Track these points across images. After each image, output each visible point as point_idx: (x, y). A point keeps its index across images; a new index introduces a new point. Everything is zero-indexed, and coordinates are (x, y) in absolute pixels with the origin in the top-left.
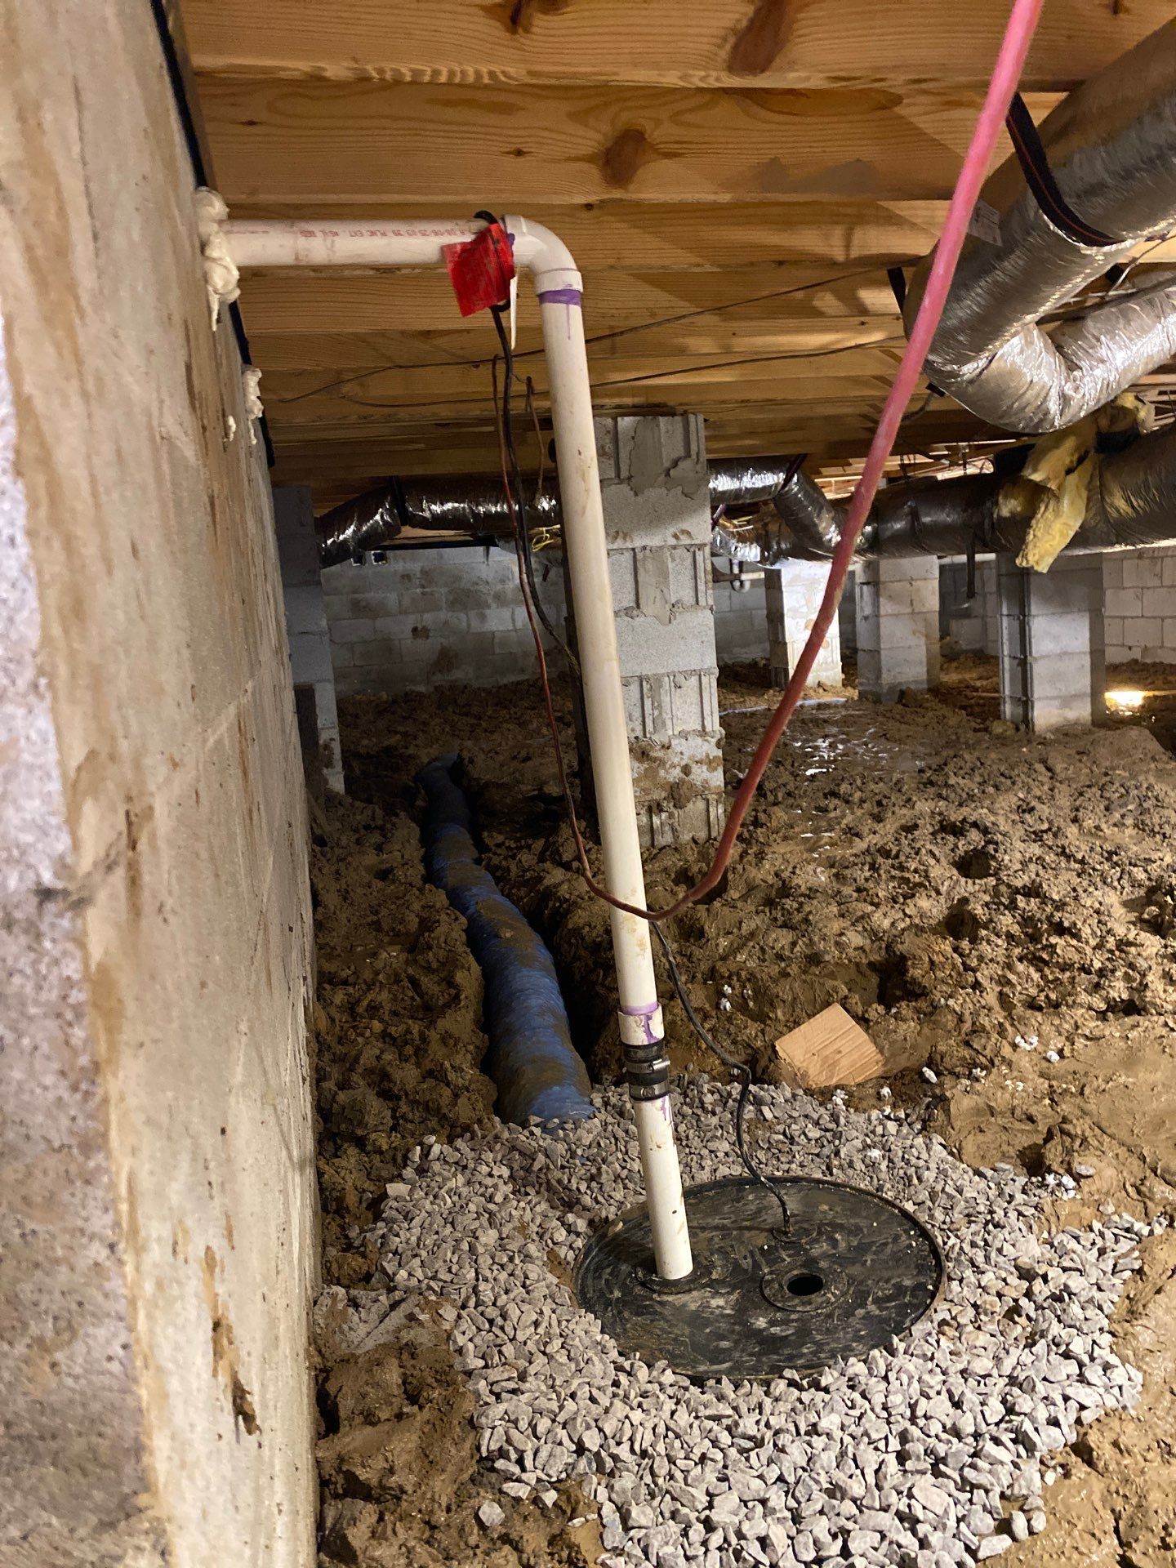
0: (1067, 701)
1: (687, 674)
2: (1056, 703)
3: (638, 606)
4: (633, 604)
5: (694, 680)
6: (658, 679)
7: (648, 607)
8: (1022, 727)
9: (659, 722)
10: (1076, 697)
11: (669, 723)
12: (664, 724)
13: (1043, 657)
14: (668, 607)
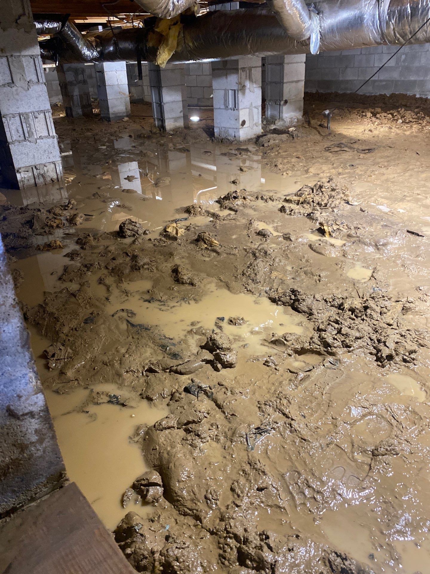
0: (176, 119)
1: (39, 112)
2: (172, 120)
3: (13, 82)
4: (11, 81)
5: (42, 115)
6: (27, 114)
7: (18, 83)
8: (162, 130)
9: (31, 133)
10: (179, 118)
11: (34, 133)
12: (33, 133)
13: (167, 103)
14: (27, 83)
